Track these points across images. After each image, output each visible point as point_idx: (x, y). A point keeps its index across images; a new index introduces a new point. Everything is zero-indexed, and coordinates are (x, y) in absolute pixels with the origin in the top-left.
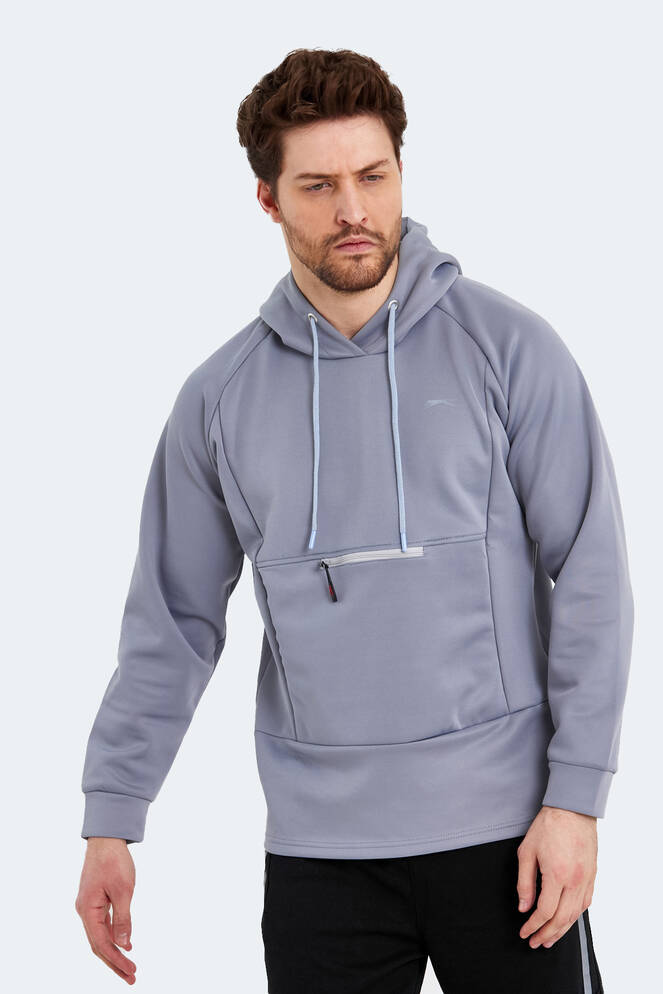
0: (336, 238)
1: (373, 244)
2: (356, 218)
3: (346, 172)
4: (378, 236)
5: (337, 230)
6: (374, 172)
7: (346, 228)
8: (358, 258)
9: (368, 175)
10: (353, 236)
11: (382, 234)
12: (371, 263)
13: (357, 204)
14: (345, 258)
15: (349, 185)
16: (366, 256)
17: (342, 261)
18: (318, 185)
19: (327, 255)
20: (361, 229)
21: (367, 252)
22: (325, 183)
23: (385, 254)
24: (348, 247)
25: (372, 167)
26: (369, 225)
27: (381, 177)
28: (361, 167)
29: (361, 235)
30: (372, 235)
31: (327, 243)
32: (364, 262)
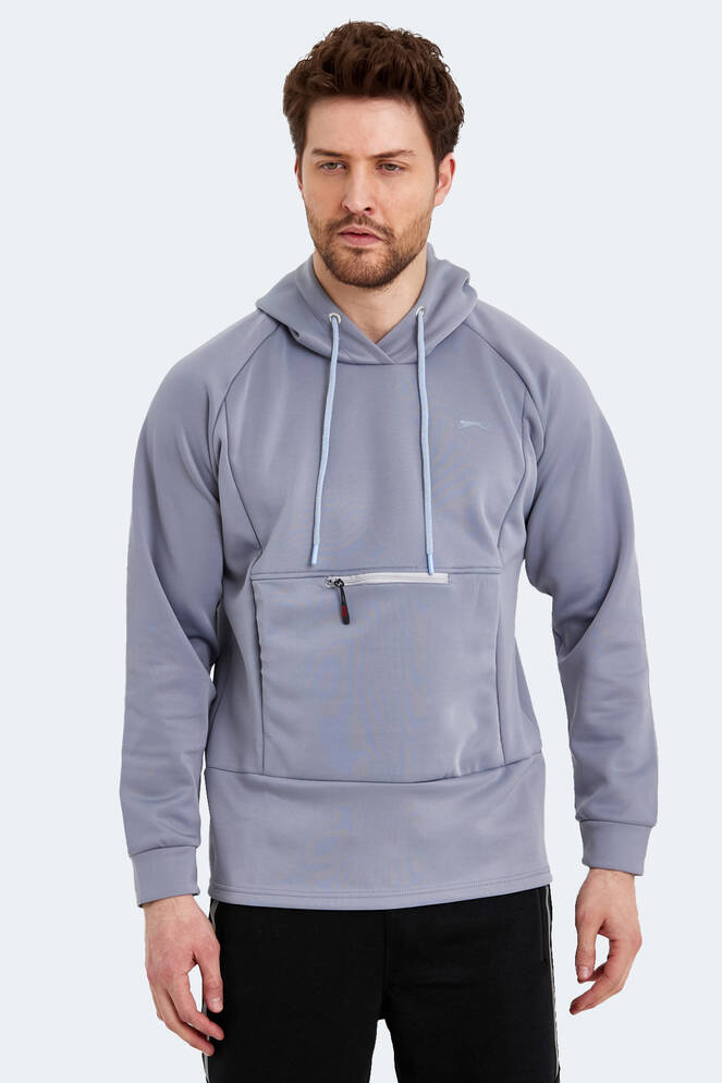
0: (339, 224)
1: (378, 239)
2: (358, 203)
3: (361, 153)
4: (388, 233)
5: (340, 217)
6: (394, 161)
7: (350, 217)
8: (359, 252)
9: (385, 163)
10: (356, 226)
11: (392, 230)
12: (375, 257)
13: (363, 190)
14: (345, 247)
15: (362, 170)
16: (367, 251)
17: (342, 249)
18: (332, 164)
19: (329, 242)
20: (363, 220)
21: (368, 247)
22: (338, 163)
23: (394, 253)
24: (350, 237)
25: (390, 155)
26: (378, 218)
27: (402, 168)
28: (377, 152)
29: (363, 226)
30: (378, 228)
31: (332, 227)
32: (364, 258)
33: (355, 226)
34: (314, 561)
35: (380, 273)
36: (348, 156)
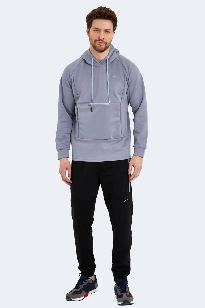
0: (97, 40)
1: (104, 44)
2: (102, 38)
3: (102, 29)
4: (106, 43)
5: (98, 39)
7: (100, 39)
8: (100, 45)
9: (106, 31)
12: (103, 46)
13: (103, 35)
15: (102, 32)
16: (102, 45)
17: (97, 45)
19: (95, 43)
20: (102, 40)
22: (98, 30)
23: (106, 46)
24: (99, 43)
25: (107, 30)
26: (104, 40)
27: (109, 32)
28: (106, 29)
30: (104, 42)
31: (96, 41)
32: (102, 46)
33: (101, 41)
34: (92, 101)
35: (104, 49)
36: (101, 29)
